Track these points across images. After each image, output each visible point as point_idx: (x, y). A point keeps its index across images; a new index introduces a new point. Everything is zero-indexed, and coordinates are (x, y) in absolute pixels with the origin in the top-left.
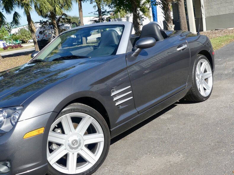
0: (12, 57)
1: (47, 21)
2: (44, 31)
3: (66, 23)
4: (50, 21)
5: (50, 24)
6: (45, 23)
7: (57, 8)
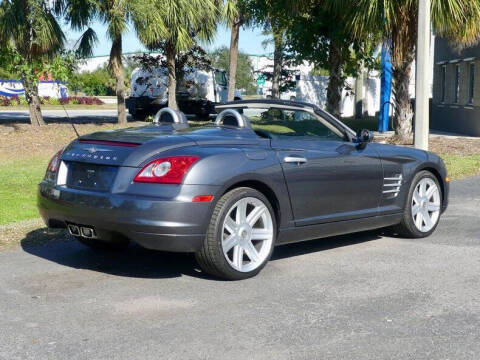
0: (64, 125)
1: (158, 58)
2: (147, 78)
3: (199, 67)
4: (165, 59)
5: (165, 64)
6: (155, 61)
7: (180, 33)
